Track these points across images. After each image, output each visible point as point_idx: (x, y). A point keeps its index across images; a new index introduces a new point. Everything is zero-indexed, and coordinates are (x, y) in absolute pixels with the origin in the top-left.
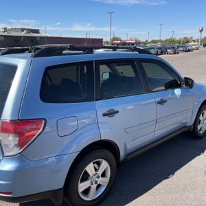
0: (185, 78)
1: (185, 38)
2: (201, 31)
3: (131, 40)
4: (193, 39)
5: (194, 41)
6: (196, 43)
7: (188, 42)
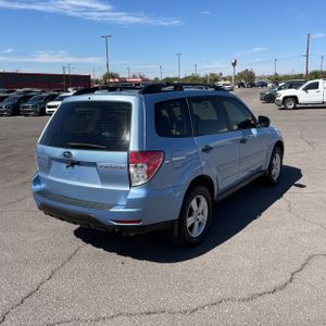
0: (260, 117)
1: (212, 75)
2: (234, 64)
3: (134, 77)
4: (224, 76)
5: (225, 79)
6: (228, 82)
7: (216, 80)
